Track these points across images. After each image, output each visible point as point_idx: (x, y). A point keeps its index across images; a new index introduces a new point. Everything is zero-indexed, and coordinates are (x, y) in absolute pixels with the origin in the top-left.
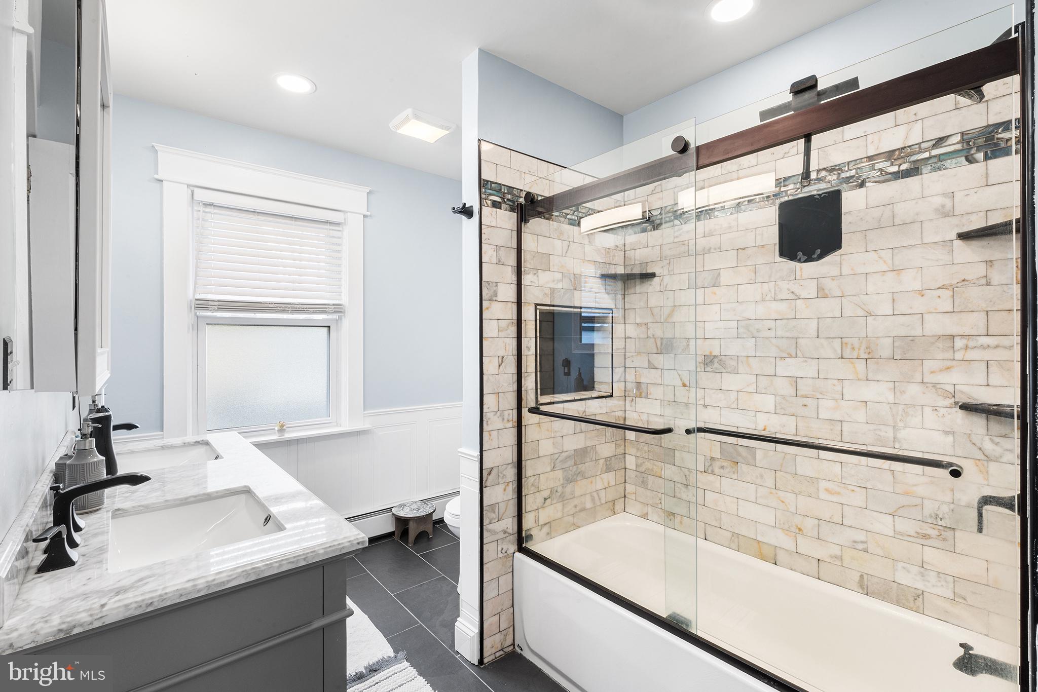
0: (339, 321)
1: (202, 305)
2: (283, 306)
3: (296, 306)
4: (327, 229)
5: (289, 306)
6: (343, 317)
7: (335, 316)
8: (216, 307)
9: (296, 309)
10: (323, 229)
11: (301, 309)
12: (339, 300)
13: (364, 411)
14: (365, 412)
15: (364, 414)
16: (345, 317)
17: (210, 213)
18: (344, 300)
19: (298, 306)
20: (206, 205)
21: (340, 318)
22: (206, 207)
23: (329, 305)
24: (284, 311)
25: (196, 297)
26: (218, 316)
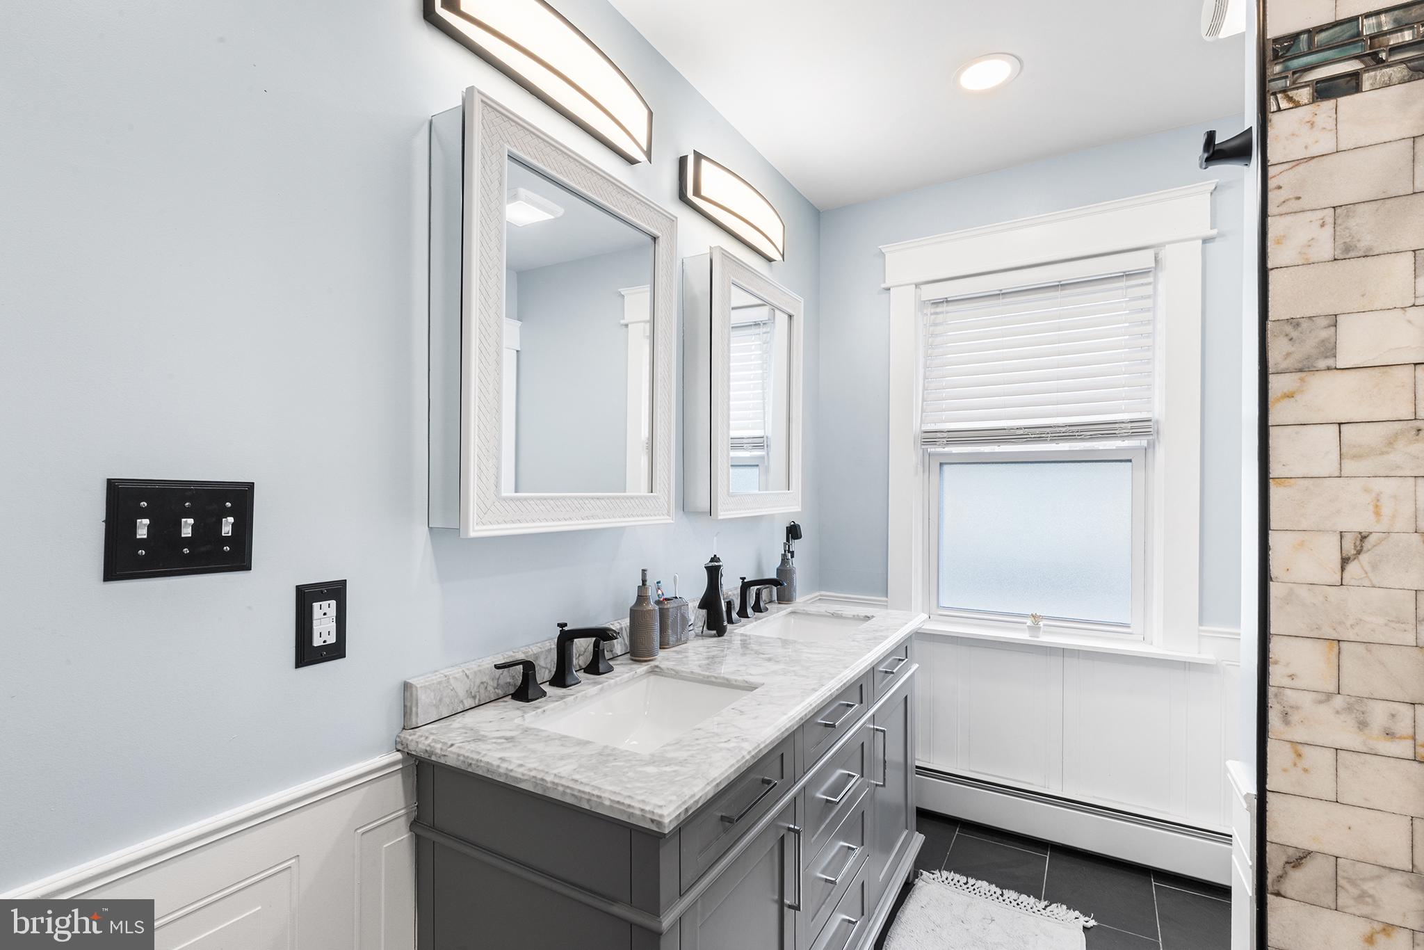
0: (1150, 451)
1: (930, 438)
2: (1038, 431)
3: (1058, 429)
4: (1121, 288)
5: (1048, 430)
6: (1157, 443)
7: (1143, 442)
8: (944, 440)
9: (1060, 435)
10: (1117, 289)
11: (1067, 434)
12: (1148, 411)
13: (1201, 623)
14: (1201, 628)
15: (1199, 631)
16: (1159, 442)
17: (942, 313)
18: (1157, 411)
19: (1064, 429)
20: (936, 303)
21: (1151, 446)
22: (937, 307)
23: (1123, 422)
24: (1040, 439)
25: (923, 429)
26: (954, 452)
